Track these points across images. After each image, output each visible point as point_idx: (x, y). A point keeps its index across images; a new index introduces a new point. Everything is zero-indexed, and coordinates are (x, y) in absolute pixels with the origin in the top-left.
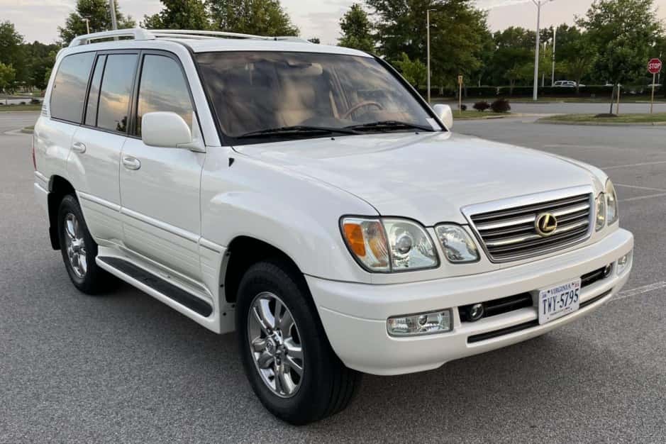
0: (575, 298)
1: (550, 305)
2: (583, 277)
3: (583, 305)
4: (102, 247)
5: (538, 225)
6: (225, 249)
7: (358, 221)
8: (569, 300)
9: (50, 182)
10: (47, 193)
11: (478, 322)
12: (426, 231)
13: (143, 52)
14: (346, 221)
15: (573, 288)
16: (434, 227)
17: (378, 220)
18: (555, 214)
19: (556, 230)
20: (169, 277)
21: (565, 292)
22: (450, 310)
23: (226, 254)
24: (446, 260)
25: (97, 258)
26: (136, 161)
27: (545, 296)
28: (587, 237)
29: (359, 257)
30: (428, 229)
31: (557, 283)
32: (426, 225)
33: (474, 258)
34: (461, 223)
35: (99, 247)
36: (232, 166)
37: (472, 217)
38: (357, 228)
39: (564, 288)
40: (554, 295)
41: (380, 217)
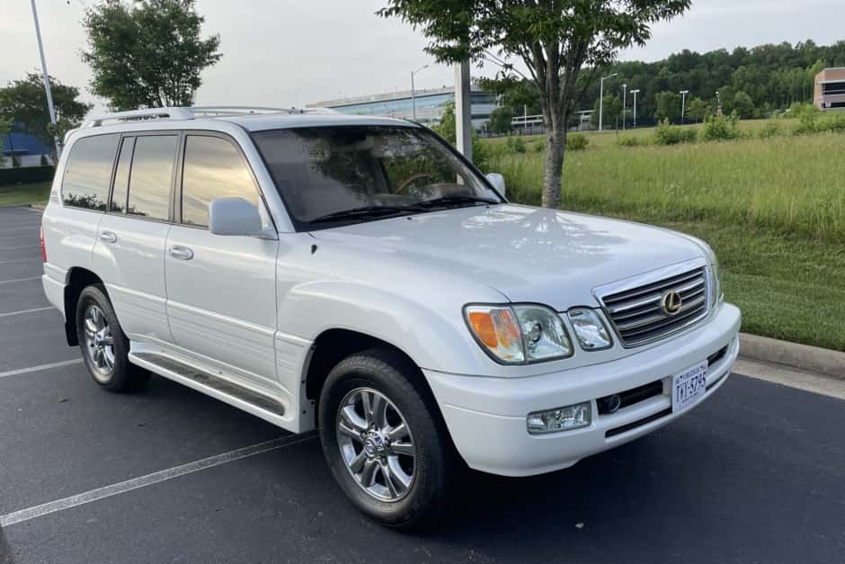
0: (703, 382)
1: (682, 392)
2: (708, 358)
3: (708, 388)
4: (135, 343)
5: (664, 304)
6: (312, 342)
7: (487, 310)
8: (698, 384)
9: (67, 274)
10: (64, 286)
11: (615, 414)
12: (559, 317)
13: (185, 133)
14: (470, 310)
15: (701, 372)
16: (566, 312)
17: (508, 308)
18: (678, 290)
19: (681, 307)
20: (221, 373)
21: (694, 377)
22: (588, 403)
23: (312, 348)
24: (580, 348)
25: (130, 355)
26: (187, 251)
27: (678, 382)
28: (705, 314)
29: (489, 348)
30: (560, 315)
31: (687, 368)
32: (558, 310)
33: (608, 343)
34: (594, 306)
35: (131, 342)
36: (316, 252)
37: (604, 299)
38: (486, 316)
39: (694, 372)
40: (685, 380)
41: (510, 304)
